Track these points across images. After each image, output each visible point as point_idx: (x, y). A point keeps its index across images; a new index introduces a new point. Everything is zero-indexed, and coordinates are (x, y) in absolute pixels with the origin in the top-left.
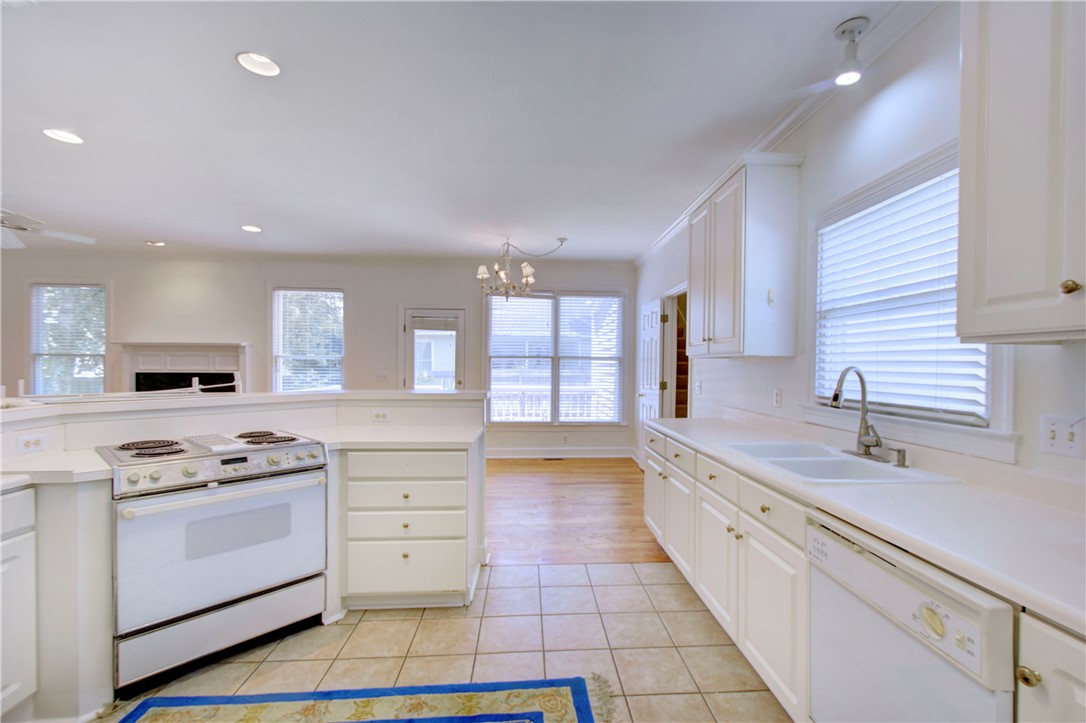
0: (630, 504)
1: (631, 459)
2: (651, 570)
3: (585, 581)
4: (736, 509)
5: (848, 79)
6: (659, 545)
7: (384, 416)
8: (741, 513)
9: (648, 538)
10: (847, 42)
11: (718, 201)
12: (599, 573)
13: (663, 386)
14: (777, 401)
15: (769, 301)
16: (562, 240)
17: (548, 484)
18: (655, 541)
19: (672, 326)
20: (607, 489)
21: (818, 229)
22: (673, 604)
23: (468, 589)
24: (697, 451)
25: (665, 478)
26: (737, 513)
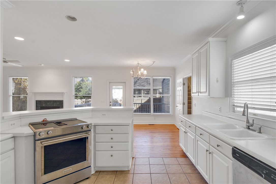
0: (175, 139)
1: (174, 125)
2: (182, 160)
3: (163, 163)
4: (209, 145)
5: (241, 17)
6: (184, 152)
7: (105, 115)
8: (210, 146)
9: (181, 150)
10: (240, 7)
11: (201, 51)
12: (167, 161)
13: (184, 104)
14: (220, 110)
15: (217, 81)
16: (154, 62)
17: (150, 132)
18: (183, 151)
19: (186, 86)
20: (168, 134)
21: (232, 60)
22: (189, 171)
23: (129, 165)
24: (196, 126)
25: (186, 133)
26: (209, 146)
